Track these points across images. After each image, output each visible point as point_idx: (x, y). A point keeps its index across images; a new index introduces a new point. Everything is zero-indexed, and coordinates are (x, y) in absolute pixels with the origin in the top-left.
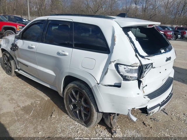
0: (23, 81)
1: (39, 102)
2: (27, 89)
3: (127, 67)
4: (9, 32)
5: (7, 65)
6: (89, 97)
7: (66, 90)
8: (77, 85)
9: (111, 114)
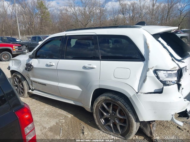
0: (38, 102)
1: (64, 121)
2: (46, 109)
3: (166, 72)
4: (5, 53)
5: (17, 87)
6: (126, 108)
7: (96, 104)
8: (110, 97)
9: (151, 123)
